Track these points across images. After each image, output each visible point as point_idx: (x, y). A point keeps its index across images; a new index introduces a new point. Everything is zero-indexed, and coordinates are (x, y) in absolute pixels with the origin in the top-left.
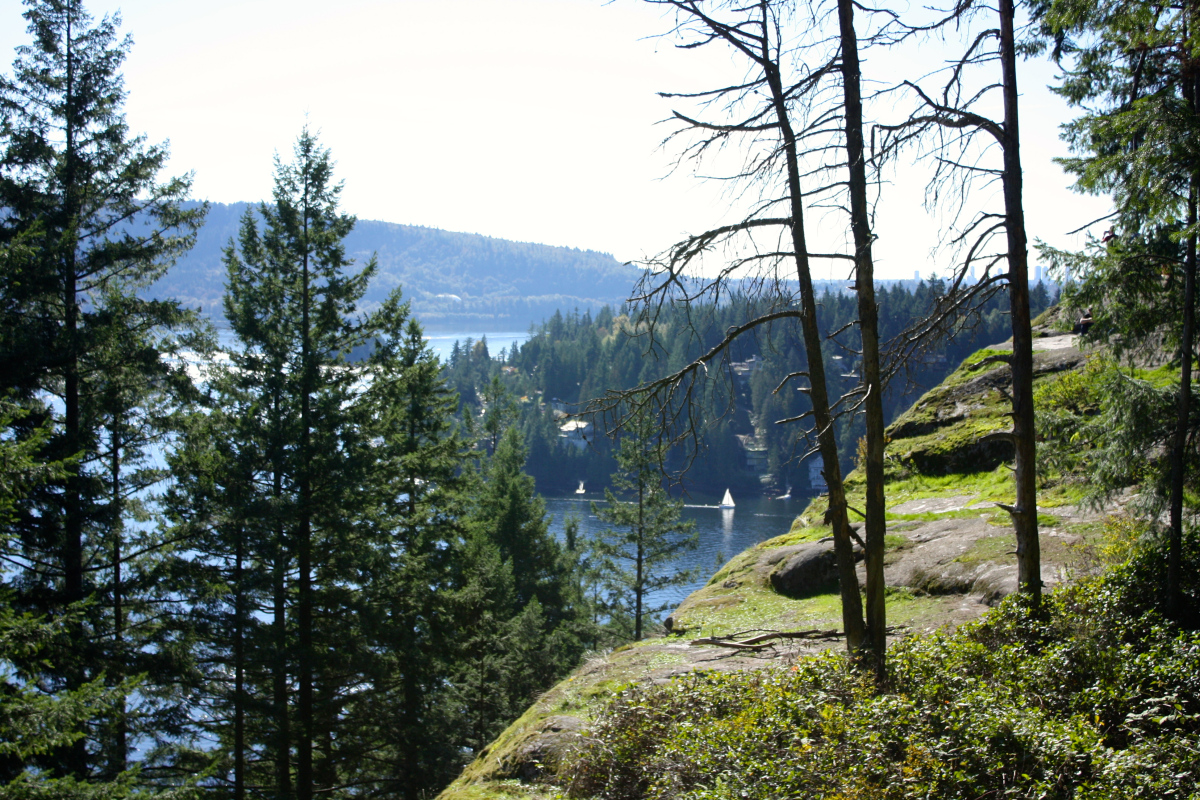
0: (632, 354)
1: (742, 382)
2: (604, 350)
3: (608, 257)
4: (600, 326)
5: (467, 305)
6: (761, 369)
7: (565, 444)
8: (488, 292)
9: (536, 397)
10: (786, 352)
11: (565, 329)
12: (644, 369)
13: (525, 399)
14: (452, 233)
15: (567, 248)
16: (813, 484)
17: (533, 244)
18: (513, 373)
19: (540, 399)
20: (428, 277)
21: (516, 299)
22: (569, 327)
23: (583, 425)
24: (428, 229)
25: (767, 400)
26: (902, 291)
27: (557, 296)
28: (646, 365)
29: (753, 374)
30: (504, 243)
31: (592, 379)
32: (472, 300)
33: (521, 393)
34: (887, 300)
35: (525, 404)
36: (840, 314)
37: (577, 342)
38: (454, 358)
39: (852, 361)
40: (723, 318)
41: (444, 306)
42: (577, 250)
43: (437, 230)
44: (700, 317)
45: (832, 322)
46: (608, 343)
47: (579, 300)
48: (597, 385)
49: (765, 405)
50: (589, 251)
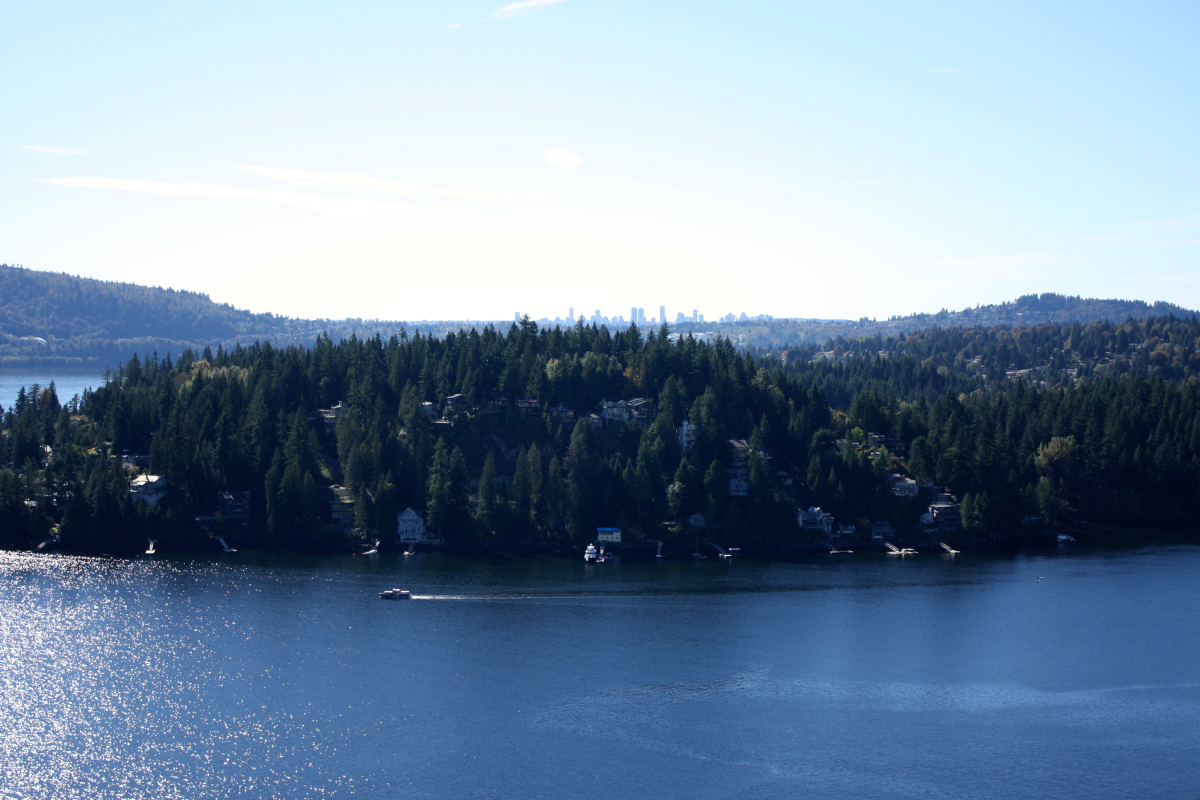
0: (208, 401)
1: (328, 430)
2: (180, 397)
3: (203, 298)
4: (181, 371)
5: (53, 348)
6: (347, 416)
7: (135, 500)
8: (76, 334)
9: (105, 448)
10: (374, 399)
11: (144, 373)
12: (221, 417)
13: (93, 451)
14: (37, 273)
15: (160, 288)
16: (402, 537)
17: (124, 284)
18: (82, 422)
19: (109, 451)
20: (10, 319)
21: (106, 341)
22: (147, 372)
23: (154, 478)
24: (12, 268)
25: (352, 449)
26: (494, 334)
27: (149, 339)
28: (224, 413)
29: (338, 421)
30: (93, 283)
31: (165, 429)
32: (59, 343)
33: (89, 445)
34: (478, 344)
35: (93, 456)
36: (430, 357)
37: (153, 388)
38: (19, 407)
39: (443, 407)
40: (308, 363)
41: (28, 349)
42: (170, 290)
43: (21, 270)
44: (283, 361)
45: (421, 367)
46: (185, 389)
47: (173, 342)
48: (170, 435)
49: (351, 455)
50: (183, 292)
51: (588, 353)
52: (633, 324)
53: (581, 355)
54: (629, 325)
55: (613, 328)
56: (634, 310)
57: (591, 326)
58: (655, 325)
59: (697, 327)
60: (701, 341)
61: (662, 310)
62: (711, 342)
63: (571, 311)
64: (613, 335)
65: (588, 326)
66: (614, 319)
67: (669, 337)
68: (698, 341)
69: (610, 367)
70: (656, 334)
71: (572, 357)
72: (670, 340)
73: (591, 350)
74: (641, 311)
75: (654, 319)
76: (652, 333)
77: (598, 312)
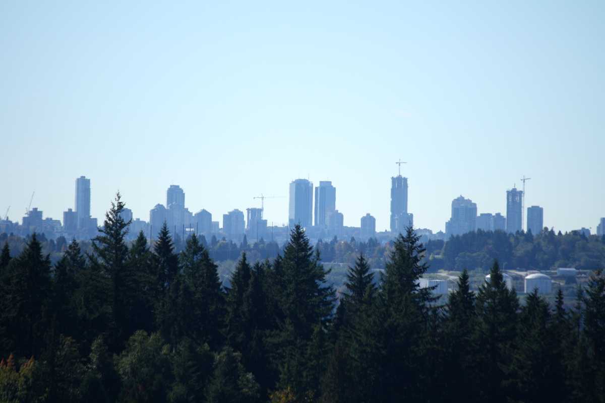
51: (139, 335)
52: (298, 236)
53: (117, 346)
54: (283, 241)
55: (228, 251)
56: (301, 189)
57: (152, 241)
58: (373, 242)
59: (520, 251)
60: (533, 298)
61: (399, 187)
62: (569, 303)
63: (84, 187)
64: (226, 272)
65: (142, 239)
66: (233, 218)
67: (423, 283)
68: (522, 301)
69: (216, 385)
70: (377, 270)
71: (85, 351)
72: (425, 294)
73: (150, 329)
74: (327, 191)
75: (369, 221)
76: (362, 267)
77: (175, 194)
